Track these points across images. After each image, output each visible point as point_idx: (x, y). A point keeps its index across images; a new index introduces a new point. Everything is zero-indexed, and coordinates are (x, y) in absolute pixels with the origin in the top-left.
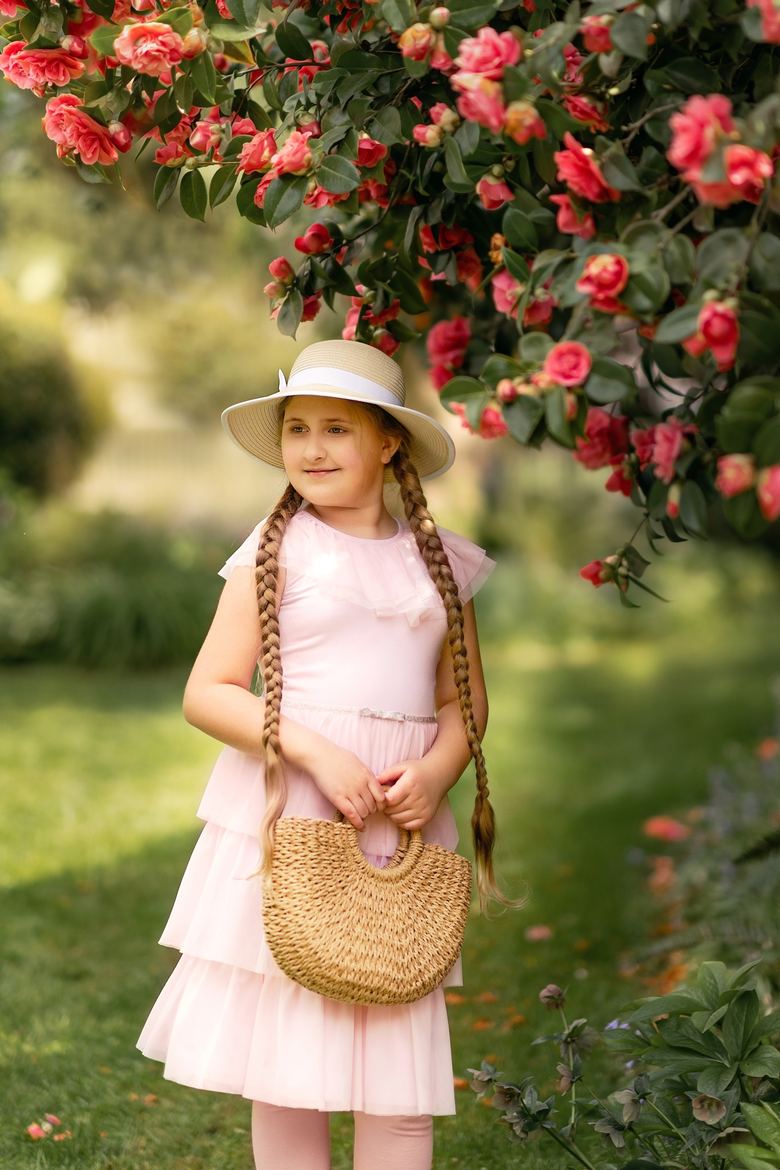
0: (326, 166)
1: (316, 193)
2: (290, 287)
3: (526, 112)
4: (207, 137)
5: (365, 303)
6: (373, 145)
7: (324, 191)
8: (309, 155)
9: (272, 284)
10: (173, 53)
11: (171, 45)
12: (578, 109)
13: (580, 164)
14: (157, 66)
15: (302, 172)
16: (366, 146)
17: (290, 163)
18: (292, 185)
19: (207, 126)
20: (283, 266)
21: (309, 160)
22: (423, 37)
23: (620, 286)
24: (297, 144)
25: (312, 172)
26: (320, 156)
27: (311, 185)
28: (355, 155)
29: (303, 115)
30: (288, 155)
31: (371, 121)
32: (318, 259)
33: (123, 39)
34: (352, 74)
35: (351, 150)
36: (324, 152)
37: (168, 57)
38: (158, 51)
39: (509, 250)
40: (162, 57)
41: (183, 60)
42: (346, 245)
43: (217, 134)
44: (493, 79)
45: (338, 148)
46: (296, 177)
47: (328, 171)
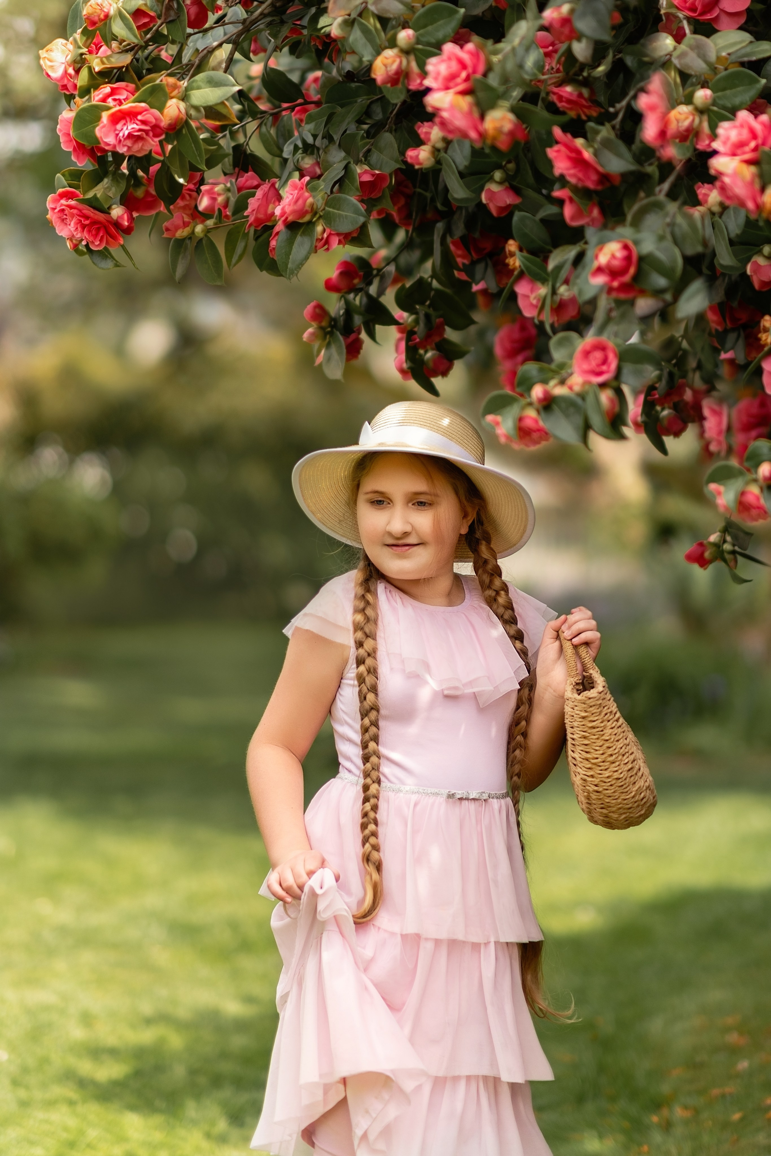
0: (330, 207)
1: (325, 235)
2: (329, 329)
3: (503, 118)
4: (214, 199)
5: (409, 328)
6: (373, 175)
7: (332, 232)
8: (310, 200)
9: (311, 330)
10: (156, 129)
11: (151, 122)
12: (565, 99)
13: (573, 155)
14: (143, 145)
15: (307, 218)
16: (367, 178)
17: (294, 212)
18: (300, 233)
19: (212, 189)
20: (317, 310)
21: (312, 205)
22: (394, 62)
23: (632, 271)
24: (296, 191)
25: (318, 216)
26: (323, 198)
27: (319, 228)
28: (357, 189)
29: (303, 158)
30: (290, 205)
31: (369, 151)
32: (352, 296)
33: (104, 126)
34: (342, 108)
35: (353, 185)
36: (326, 193)
37: (151, 134)
38: (140, 130)
39: (525, 254)
40: (145, 136)
41: (167, 134)
42: (377, 275)
43: (223, 194)
44: (465, 93)
45: (340, 186)
46: (303, 224)
47: (333, 212)
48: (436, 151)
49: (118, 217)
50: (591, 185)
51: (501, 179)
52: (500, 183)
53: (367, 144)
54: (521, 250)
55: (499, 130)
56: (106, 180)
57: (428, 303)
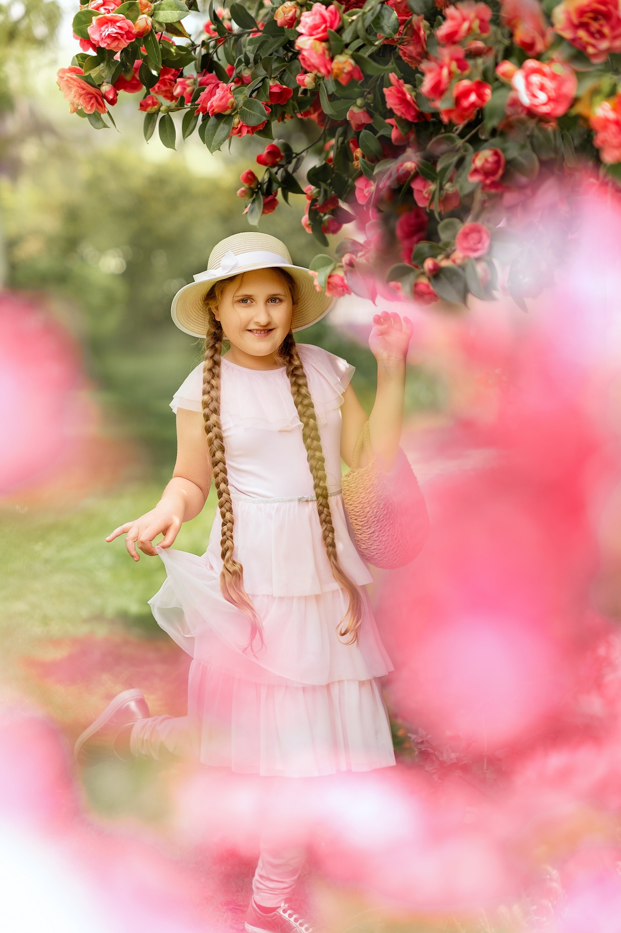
0: (245, 107)
1: (239, 126)
2: (256, 190)
3: (345, 62)
4: (184, 89)
5: (314, 197)
6: (281, 88)
7: (244, 125)
8: (232, 100)
9: (243, 189)
10: (128, 34)
11: (126, 29)
12: (407, 55)
13: (400, 95)
14: (119, 43)
15: (228, 112)
16: (276, 90)
17: (218, 106)
18: (223, 122)
19: (184, 81)
20: (249, 176)
21: (233, 104)
22: (291, 10)
23: (500, 172)
24: (222, 92)
25: (236, 111)
26: (243, 99)
27: (236, 120)
28: (267, 97)
29: (244, 69)
30: (216, 101)
31: (284, 71)
32: (275, 170)
33: (92, 27)
34: (273, 38)
35: (265, 94)
36: (246, 96)
37: (125, 37)
38: (117, 33)
39: (366, 160)
40: (120, 37)
41: (136, 38)
42: (295, 157)
43: (191, 86)
44: (321, 40)
45: (258, 92)
46: (225, 116)
47: (246, 110)
48: (317, 79)
49: (106, 92)
50: (410, 119)
51: (361, 104)
52: (360, 107)
53: (285, 66)
54: (363, 157)
55: (341, 70)
56: (102, 65)
57: (329, 181)
